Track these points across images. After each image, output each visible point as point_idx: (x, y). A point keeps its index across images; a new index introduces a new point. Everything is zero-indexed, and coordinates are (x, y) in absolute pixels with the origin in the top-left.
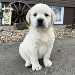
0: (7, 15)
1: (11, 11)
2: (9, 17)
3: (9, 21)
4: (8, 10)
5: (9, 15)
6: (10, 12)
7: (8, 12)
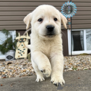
0: (22, 45)
1: (27, 39)
2: (25, 48)
3: (24, 53)
4: (23, 39)
5: (24, 45)
6: (25, 41)
7: (23, 42)
